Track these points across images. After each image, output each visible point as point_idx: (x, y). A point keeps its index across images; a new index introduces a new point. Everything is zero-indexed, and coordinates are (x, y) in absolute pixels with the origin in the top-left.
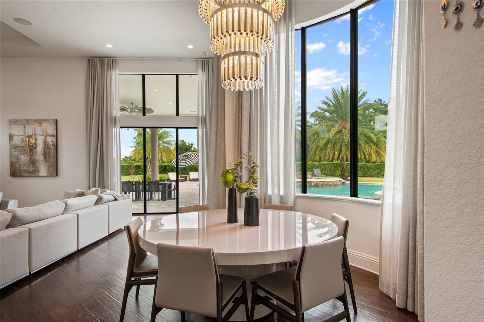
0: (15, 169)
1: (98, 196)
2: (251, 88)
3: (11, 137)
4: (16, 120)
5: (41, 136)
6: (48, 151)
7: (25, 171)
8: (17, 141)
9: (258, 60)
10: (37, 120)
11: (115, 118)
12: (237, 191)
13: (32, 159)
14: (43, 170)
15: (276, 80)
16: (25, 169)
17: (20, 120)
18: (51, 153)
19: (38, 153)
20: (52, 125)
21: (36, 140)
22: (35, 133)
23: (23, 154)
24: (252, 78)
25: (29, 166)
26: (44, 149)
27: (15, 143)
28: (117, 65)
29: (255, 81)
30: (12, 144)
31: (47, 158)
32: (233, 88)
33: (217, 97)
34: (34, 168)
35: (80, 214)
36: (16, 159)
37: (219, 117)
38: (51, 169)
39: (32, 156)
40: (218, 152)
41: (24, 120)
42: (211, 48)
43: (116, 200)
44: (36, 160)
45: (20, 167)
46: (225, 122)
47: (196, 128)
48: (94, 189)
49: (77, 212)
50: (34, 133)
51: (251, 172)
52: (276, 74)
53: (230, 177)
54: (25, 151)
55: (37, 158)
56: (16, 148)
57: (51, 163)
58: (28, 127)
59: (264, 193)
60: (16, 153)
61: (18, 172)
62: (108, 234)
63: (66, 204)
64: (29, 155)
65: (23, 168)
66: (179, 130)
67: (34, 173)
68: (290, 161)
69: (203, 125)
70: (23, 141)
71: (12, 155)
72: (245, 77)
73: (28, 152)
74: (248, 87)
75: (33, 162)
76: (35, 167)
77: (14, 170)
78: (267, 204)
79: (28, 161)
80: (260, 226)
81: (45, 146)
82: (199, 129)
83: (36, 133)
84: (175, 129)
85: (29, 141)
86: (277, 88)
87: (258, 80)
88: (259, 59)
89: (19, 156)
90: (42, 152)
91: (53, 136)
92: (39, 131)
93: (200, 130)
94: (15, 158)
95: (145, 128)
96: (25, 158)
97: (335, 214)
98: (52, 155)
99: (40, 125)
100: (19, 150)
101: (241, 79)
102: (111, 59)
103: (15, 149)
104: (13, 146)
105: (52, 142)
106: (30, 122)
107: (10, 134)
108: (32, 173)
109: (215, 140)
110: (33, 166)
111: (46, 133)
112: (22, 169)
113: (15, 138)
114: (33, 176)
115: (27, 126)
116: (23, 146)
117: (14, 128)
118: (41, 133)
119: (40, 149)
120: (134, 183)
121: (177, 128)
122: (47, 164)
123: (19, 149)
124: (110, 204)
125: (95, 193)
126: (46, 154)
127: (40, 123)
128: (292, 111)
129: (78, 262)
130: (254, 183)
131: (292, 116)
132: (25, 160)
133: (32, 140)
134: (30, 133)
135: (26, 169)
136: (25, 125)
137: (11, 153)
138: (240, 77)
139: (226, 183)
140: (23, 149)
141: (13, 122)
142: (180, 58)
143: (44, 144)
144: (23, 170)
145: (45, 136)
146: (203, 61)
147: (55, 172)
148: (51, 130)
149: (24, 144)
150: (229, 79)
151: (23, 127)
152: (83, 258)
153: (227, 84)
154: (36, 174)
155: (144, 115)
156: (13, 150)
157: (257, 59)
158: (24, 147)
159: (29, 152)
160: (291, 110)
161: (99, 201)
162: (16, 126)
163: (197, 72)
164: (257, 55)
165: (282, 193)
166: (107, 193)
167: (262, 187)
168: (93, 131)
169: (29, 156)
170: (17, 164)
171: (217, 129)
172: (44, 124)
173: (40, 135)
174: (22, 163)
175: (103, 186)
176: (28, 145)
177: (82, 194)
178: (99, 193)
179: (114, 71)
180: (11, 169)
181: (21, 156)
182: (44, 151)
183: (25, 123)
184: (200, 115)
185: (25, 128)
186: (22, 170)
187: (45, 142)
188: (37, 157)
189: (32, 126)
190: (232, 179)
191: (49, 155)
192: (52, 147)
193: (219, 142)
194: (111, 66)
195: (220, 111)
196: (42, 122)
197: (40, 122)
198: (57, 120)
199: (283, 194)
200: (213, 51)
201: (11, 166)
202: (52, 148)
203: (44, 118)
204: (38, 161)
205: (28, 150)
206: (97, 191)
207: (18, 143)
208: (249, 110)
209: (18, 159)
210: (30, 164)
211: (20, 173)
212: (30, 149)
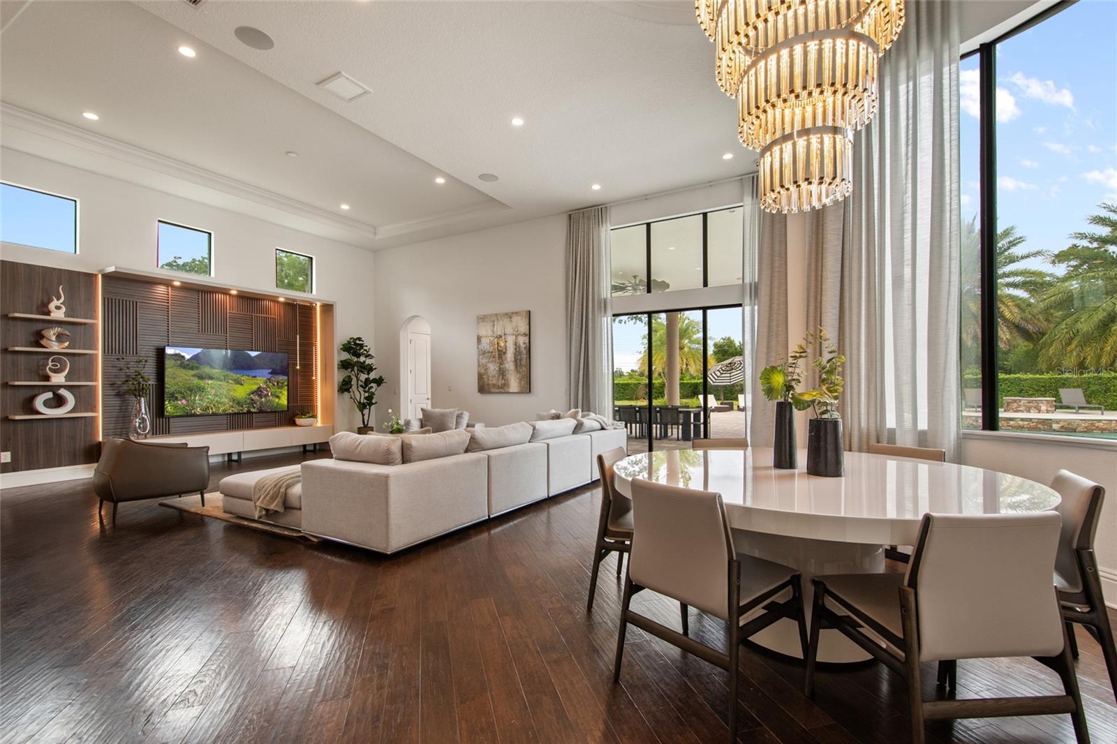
0: (483, 383)
1: (577, 420)
2: (824, 200)
3: (479, 339)
4: (484, 315)
5: (511, 336)
7: (494, 385)
8: (485, 345)
9: (837, 140)
10: (507, 314)
11: (605, 301)
12: (793, 407)
13: (502, 368)
14: (514, 385)
15: (906, 179)
16: (493, 383)
17: (489, 315)
18: (523, 360)
19: (508, 359)
20: (524, 320)
21: (506, 342)
22: (504, 332)
23: (492, 362)
24: (822, 178)
25: (498, 378)
26: (515, 354)
27: (483, 347)
28: (608, 217)
29: (830, 184)
30: (480, 349)
31: (518, 367)
32: (787, 208)
33: (772, 238)
34: (503, 381)
35: (551, 444)
36: (484, 369)
37: (776, 274)
38: (523, 382)
39: (501, 364)
40: (773, 343)
41: (493, 314)
42: (741, 141)
43: (603, 429)
44: (506, 370)
45: (488, 380)
46: (786, 284)
47: (740, 305)
48: (574, 410)
49: (547, 441)
51: (826, 369)
52: (907, 165)
53: (778, 380)
54: (494, 358)
56: (483, 354)
57: (523, 373)
58: (497, 325)
59: (876, 424)
60: (484, 361)
61: (486, 387)
62: (590, 481)
63: (534, 429)
64: (498, 363)
65: (492, 380)
66: (709, 312)
67: (503, 389)
68: (946, 354)
69: (753, 298)
70: (492, 343)
71: (481, 364)
72: (807, 179)
73: (497, 359)
74: (820, 200)
75: (502, 373)
76: (505, 380)
78: (884, 444)
79: (497, 371)
80: (843, 479)
81: (516, 349)
82: (746, 307)
83: (506, 332)
84: (701, 311)
85: (498, 343)
86: (910, 194)
87: (838, 180)
88: (839, 137)
89: (487, 364)
90: (513, 359)
91: (525, 335)
92: (509, 330)
93: (748, 309)
95: (650, 314)
96: (494, 368)
97: (1065, 472)
98: (524, 362)
99: (511, 321)
100: (488, 356)
101: (799, 186)
102: (600, 207)
103: (483, 356)
104: (481, 352)
105: (524, 343)
106: (499, 318)
107: (478, 336)
108: (502, 388)
109: (767, 321)
110: (503, 378)
111: (518, 331)
112: (491, 383)
113: (483, 340)
114: (503, 393)
115: (496, 323)
116: (491, 350)
117: (482, 327)
118: (511, 332)
119: (510, 355)
120: (637, 409)
121: (705, 309)
122: (518, 376)
123: (487, 354)
124: (593, 434)
125: (574, 416)
126: (517, 362)
127: (511, 317)
128: (950, 241)
129: (549, 513)
130: (830, 392)
131: (950, 252)
132: (493, 371)
133: (501, 342)
134: (499, 333)
136: (494, 321)
137: (479, 361)
138: (795, 182)
139: (770, 392)
140: (492, 355)
141: (480, 318)
142: (709, 182)
143: (515, 346)
144: (492, 385)
145: (516, 336)
146: (753, 178)
147: (527, 388)
148: (523, 328)
149: (492, 348)
150: (773, 191)
151: (491, 324)
152: (555, 510)
153: (771, 202)
154: (507, 390)
155: (649, 291)
156: (481, 357)
157: (834, 138)
158: (492, 352)
159: (499, 359)
160: (948, 238)
161: (578, 429)
162: (485, 324)
163: (742, 201)
164: (835, 130)
165: (923, 425)
166: (590, 417)
167: (872, 411)
168: (575, 323)
169: (498, 365)
170: (485, 376)
171: (771, 300)
172: (516, 319)
173: (510, 335)
174: (491, 375)
175: (587, 407)
176: (497, 349)
177: (557, 417)
178: (579, 417)
179: (604, 226)
180: (478, 383)
181: (490, 365)
182: (515, 358)
183: (494, 318)
184: (747, 281)
185: (494, 325)
187: (516, 344)
188: (507, 366)
189: (501, 322)
190: (781, 384)
191: (520, 362)
193: (774, 323)
194: (600, 219)
195: (777, 264)
197: (510, 316)
198: (530, 311)
199: (926, 428)
200: (745, 145)
201: (478, 379)
202: (524, 352)
203: (514, 311)
204: (508, 371)
205: (497, 355)
206: (576, 413)
207: (486, 347)
208: (841, 254)
209: (486, 369)
210: (499, 376)
211: (489, 389)
212: (499, 355)
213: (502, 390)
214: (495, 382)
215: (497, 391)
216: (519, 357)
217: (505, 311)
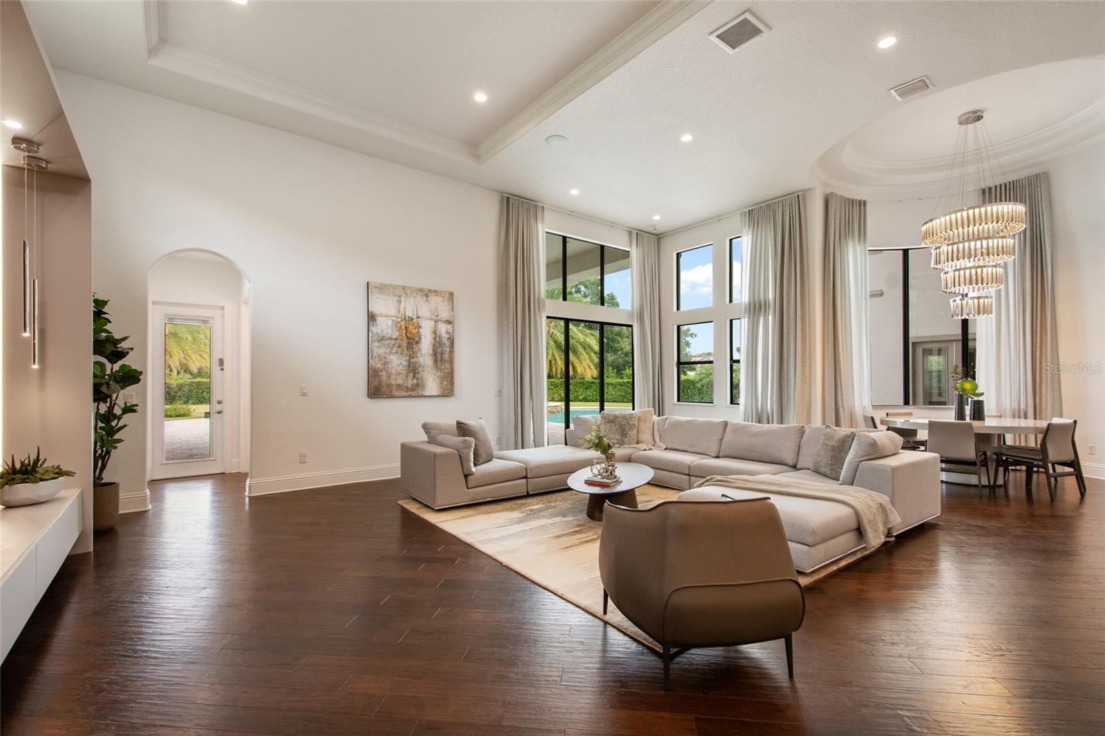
0: (379, 382)
3: (371, 318)
4: (381, 284)
5: (428, 321)
6: (440, 349)
7: (399, 386)
8: (384, 328)
10: (421, 290)
13: (413, 363)
14: (432, 385)
16: (398, 382)
17: (391, 285)
18: (445, 354)
19: (423, 352)
20: (446, 302)
21: (420, 327)
22: (417, 314)
23: (396, 353)
25: (407, 376)
26: (434, 345)
27: (380, 330)
28: (543, 217)
30: (375, 332)
31: (439, 362)
34: (415, 381)
36: (381, 362)
38: (445, 383)
39: (411, 357)
41: (398, 286)
44: (420, 366)
45: (389, 377)
47: (631, 326)
50: (415, 313)
54: (399, 347)
55: (422, 363)
56: (381, 340)
57: (446, 371)
58: (405, 301)
60: (382, 351)
61: (384, 389)
64: (406, 356)
65: (396, 380)
67: (415, 391)
69: (639, 322)
70: (395, 327)
71: (373, 354)
73: (405, 349)
75: (413, 369)
76: (417, 379)
77: (376, 384)
79: (404, 366)
81: (435, 339)
83: (420, 315)
85: (406, 328)
89: (387, 356)
90: (431, 352)
91: (449, 322)
92: (425, 310)
94: (379, 360)
96: (400, 362)
98: (446, 356)
99: (428, 301)
100: (389, 344)
103: (381, 342)
104: (376, 337)
105: (447, 333)
106: (408, 293)
107: (369, 312)
108: (412, 390)
110: (414, 377)
111: (438, 316)
112: (393, 382)
113: (379, 319)
114: (414, 396)
115: (403, 299)
116: (395, 337)
117: (378, 300)
118: (428, 315)
119: (426, 345)
121: (603, 324)
122: (439, 374)
123: (387, 342)
126: (437, 355)
127: (427, 296)
132: (398, 366)
133: (411, 326)
134: (409, 314)
135: (401, 382)
136: (399, 296)
137: (369, 351)
140: (394, 345)
141: (373, 287)
143: (434, 336)
144: (396, 385)
145: (435, 322)
146: (637, 234)
147: (448, 388)
148: (444, 311)
149: (397, 333)
151: (396, 299)
154: (420, 393)
156: (374, 344)
158: (396, 339)
159: (407, 349)
162: (383, 297)
169: (407, 358)
170: (384, 373)
172: (434, 299)
173: (426, 319)
174: (393, 371)
176: (404, 335)
179: (540, 224)
180: (368, 383)
181: (391, 357)
182: (433, 350)
183: (401, 292)
185: (400, 302)
186: (392, 385)
187: (435, 333)
188: (421, 360)
189: (412, 299)
191: (442, 357)
192: (446, 342)
194: (535, 216)
196: (429, 294)
197: (427, 294)
198: (452, 293)
201: (369, 377)
202: (448, 344)
203: (433, 288)
204: (423, 367)
205: (405, 345)
207: (386, 331)
209: (386, 363)
210: (408, 373)
211: (391, 391)
212: (409, 344)
213: (413, 393)
214: (400, 381)
215: (403, 394)
216: (440, 350)
217: (421, 287)
